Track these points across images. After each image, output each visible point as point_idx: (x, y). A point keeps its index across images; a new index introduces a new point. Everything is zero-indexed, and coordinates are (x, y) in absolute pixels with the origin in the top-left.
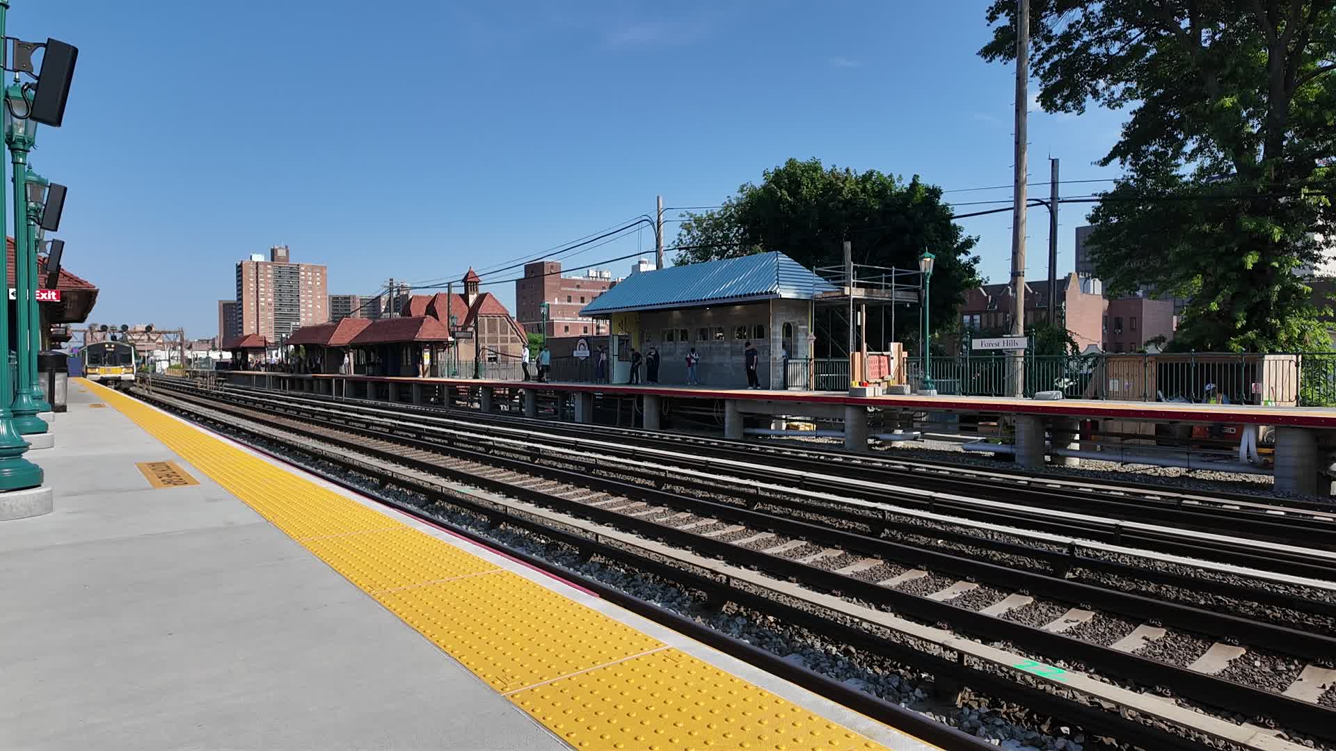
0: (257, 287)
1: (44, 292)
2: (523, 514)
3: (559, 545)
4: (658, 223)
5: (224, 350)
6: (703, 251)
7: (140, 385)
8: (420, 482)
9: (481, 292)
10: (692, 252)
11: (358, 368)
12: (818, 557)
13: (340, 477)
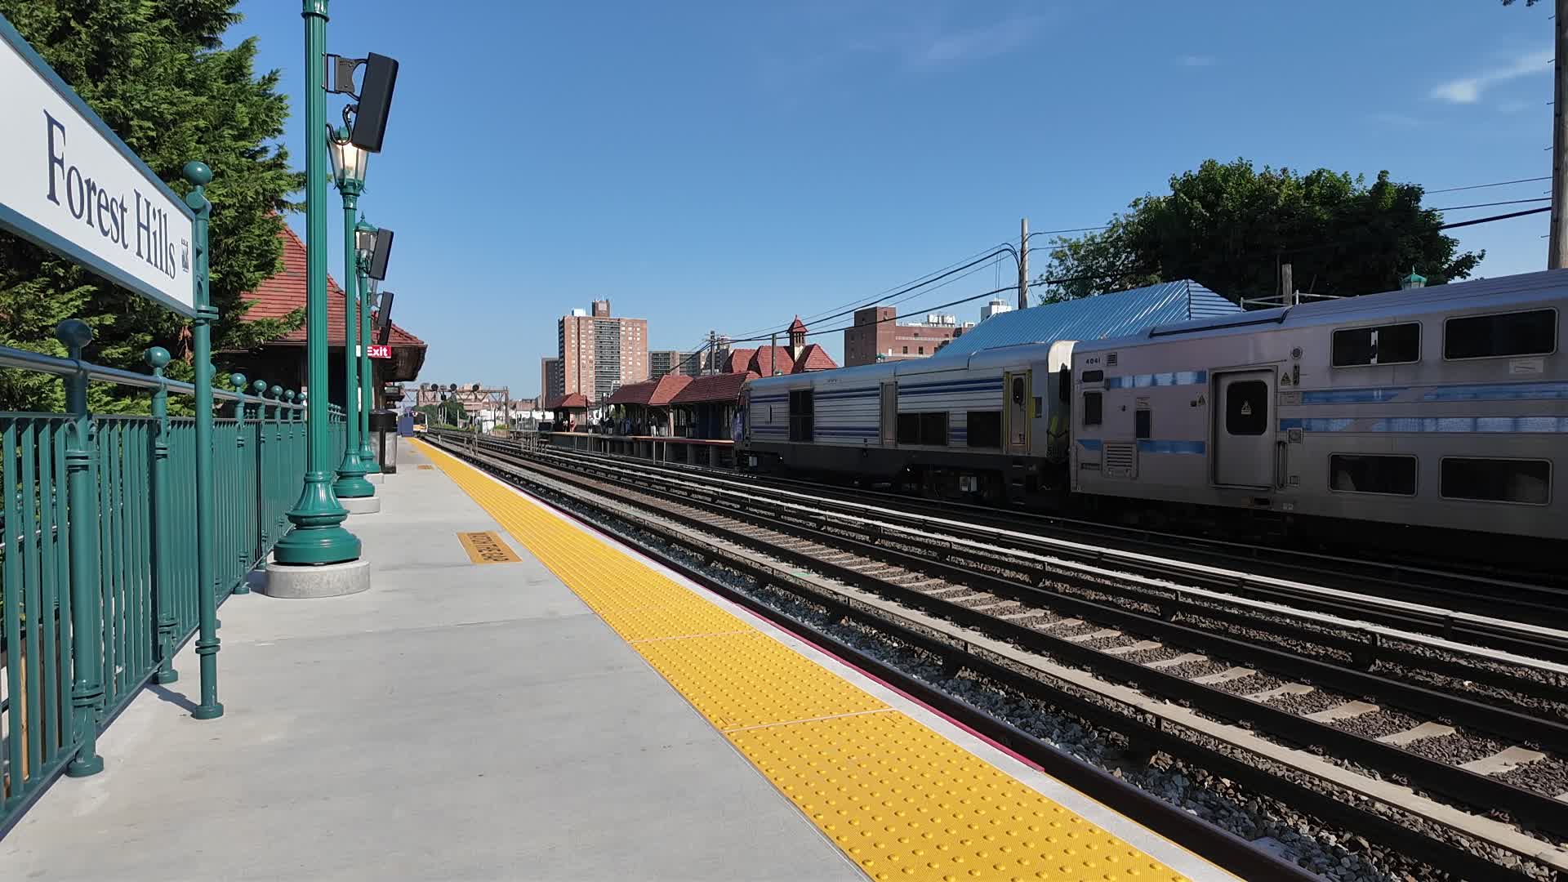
0: (579, 344)
1: (376, 349)
2: (868, 608)
3: (916, 652)
4: (1022, 252)
5: (546, 410)
6: (1081, 285)
7: (467, 446)
8: (748, 561)
9: (807, 343)
10: (1066, 288)
11: (679, 430)
12: (1277, 693)
13: (663, 551)
